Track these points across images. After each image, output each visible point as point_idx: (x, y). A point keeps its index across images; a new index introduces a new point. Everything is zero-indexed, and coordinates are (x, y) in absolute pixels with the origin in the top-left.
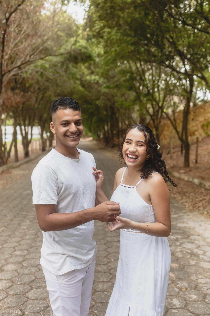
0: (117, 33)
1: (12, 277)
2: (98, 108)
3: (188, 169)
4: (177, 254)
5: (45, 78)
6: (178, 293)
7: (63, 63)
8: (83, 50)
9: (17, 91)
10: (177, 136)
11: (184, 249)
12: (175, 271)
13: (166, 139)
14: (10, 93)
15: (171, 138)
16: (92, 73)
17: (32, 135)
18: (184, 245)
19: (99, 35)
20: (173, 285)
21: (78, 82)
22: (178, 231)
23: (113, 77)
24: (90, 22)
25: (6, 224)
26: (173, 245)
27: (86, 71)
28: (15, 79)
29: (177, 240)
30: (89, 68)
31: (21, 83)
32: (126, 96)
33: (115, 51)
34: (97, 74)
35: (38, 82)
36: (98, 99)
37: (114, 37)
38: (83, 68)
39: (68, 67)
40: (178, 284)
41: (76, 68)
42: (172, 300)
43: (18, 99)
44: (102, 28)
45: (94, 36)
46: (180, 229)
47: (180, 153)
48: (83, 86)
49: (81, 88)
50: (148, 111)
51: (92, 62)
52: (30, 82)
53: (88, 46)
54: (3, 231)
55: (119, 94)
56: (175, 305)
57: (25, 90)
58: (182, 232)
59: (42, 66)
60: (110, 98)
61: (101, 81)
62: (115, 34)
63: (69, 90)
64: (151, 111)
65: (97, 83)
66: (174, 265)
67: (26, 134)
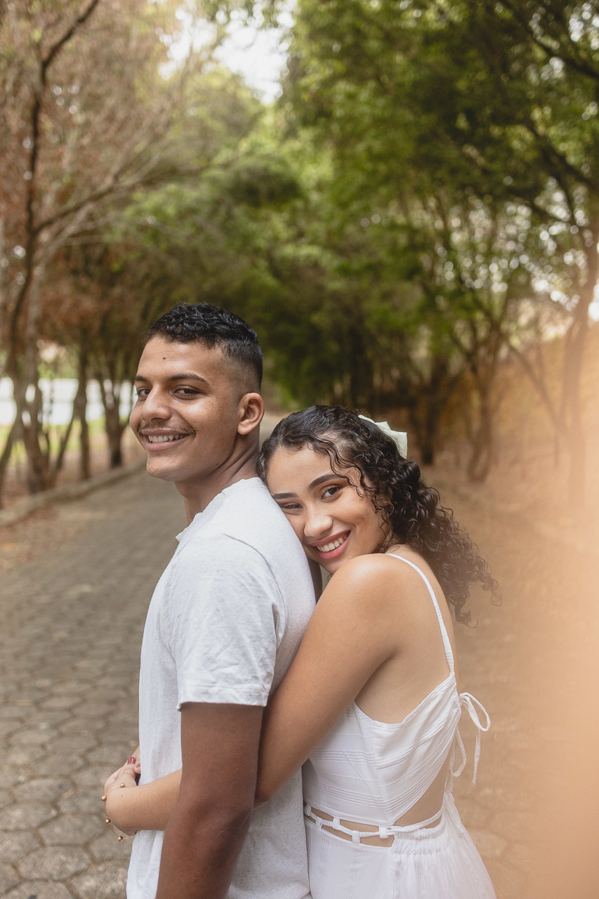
2: (315, 334)
5: (163, 245)
7: (217, 203)
8: (275, 168)
9: (84, 281)
14: (65, 287)
16: (300, 236)
21: (263, 263)
27: (283, 231)
28: (85, 247)
30: (291, 223)
31: (100, 262)
34: (313, 242)
35: (144, 256)
36: (316, 308)
38: (278, 223)
39: (230, 216)
41: (254, 219)
43: (88, 304)
48: (275, 271)
49: (269, 280)
51: (299, 204)
52: (124, 256)
53: (289, 159)
55: (376, 292)
59: (157, 211)
60: (350, 308)
61: (327, 258)
63: (237, 283)
64: (466, 340)
65: (315, 265)
67: (117, 401)
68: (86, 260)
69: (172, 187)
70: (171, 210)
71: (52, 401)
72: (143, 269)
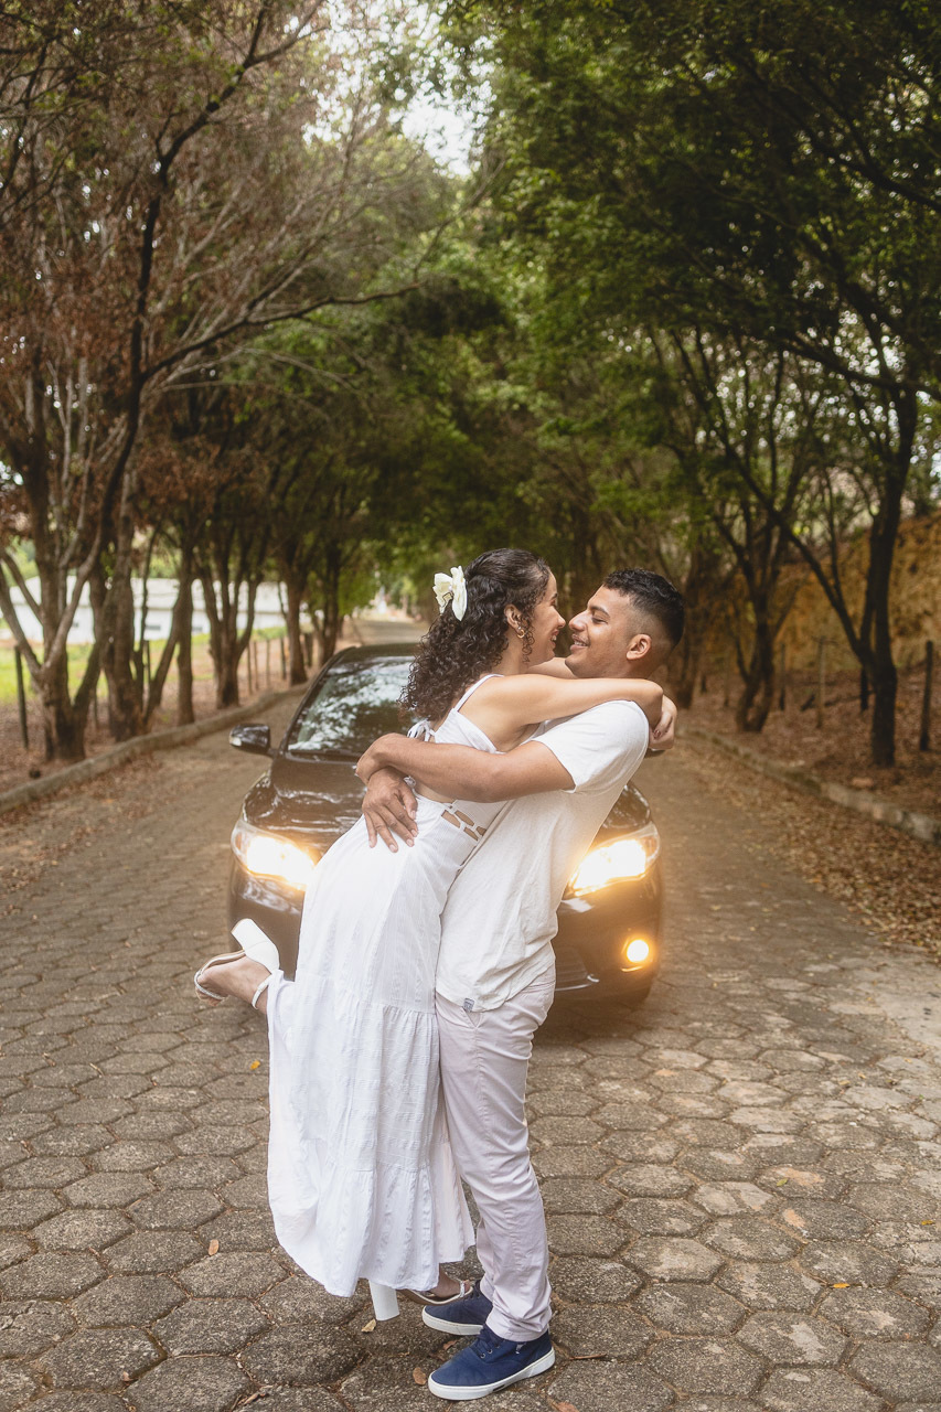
0: (601, 215)
1: (128, 1199)
2: (521, 511)
3: (886, 774)
4: (821, 1129)
5: (308, 390)
6: (818, 1299)
7: (382, 332)
8: (465, 283)
9: (197, 441)
10: (843, 636)
11: (853, 1111)
12: (808, 1203)
14: (169, 450)
15: (820, 642)
16: (501, 374)
17: (251, 613)
18: (853, 1095)
19: (529, 223)
20: (796, 1263)
22: (832, 1034)
23: (587, 390)
24: (495, 173)
25: (123, 976)
26: (808, 1091)
27: (476, 368)
28: (193, 393)
29: (825, 1070)
30: (487, 355)
31: (215, 409)
32: (639, 467)
33: (593, 285)
34: (522, 380)
35: (281, 404)
36: (523, 477)
37: (588, 233)
38: (466, 353)
39: (401, 349)
40: (818, 1260)
41: (436, 351)
42: (790, 1330)
43: (201, 472)
44: (542, 197)
45: (509, 229)
47: (855, 706)
48: (464, 423)
49: (456, 434)
50: (726, 532)
51: (501, 330)
52: (250, 404)
53: (485, 266)
54: (108, 1005)
55: (607, 460)
56: (801, 1353)
57: (230, 437)
58: (847, 1036)
59: (302, 344)
60: (572, 475)
61: (539, 403)
62: (592, 221)
64: (739, 529)
65: (523, 412)
66: (808, 1179)
67: (231, 610)
68: (195, 408)
69: (325, 312)
70: (319, 342)
71: (145, 609)
72: (277, 424)
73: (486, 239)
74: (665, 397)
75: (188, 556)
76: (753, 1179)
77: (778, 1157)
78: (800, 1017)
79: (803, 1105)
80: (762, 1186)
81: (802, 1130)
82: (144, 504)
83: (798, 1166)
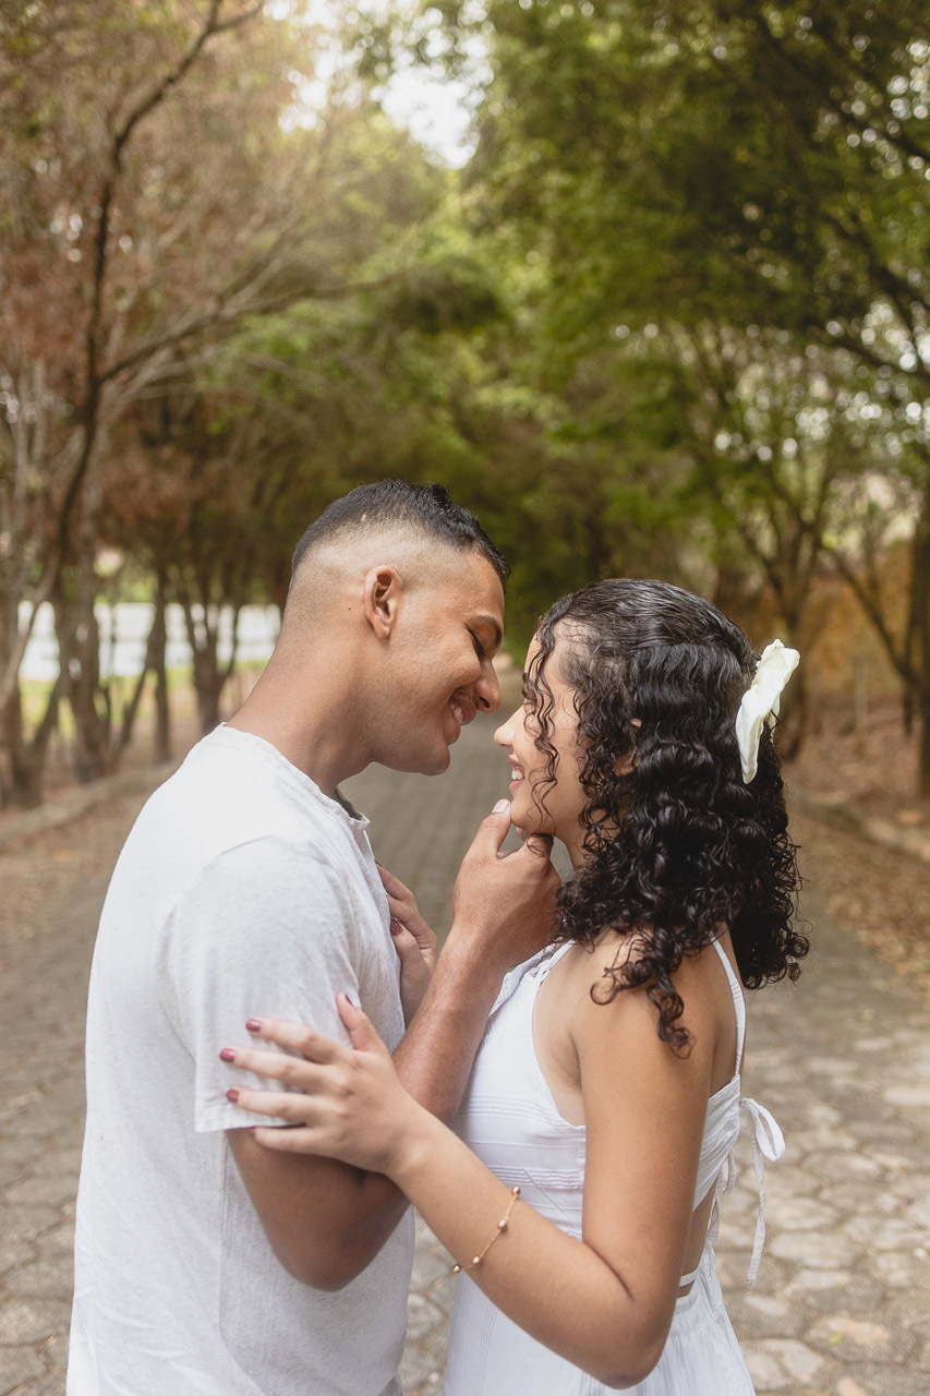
0: (603, 191)
2: (530, 527)
5: (290, 396)
7: (370, 333)
8: (461, 275)
9: (167, 452)
13: (833, 665)
14: (136, 462)
15: (857, 662)
16: (503, 374)
17: (235, 642)
18: (918, 1213)
19: (522, 205)
21: (444, 416)
22: (892, 1131)
23: (595, 393)
27: (476, 368)
28: (164, 401)
29: (882, 1180)
30: (487, 355)
31: (190, 419)
32: (655, 474)
33: (595, 270)
34: (524, 383)
35: (259, 412)
36: (531, 486)
38: (466, 355)
39: (393, 351)
41: (433, 353)
43: (171, 486)
44: (535, 171)
45: (507, 212)
46: (897, 1117)
47: (898, 732)
48: (465, 429)
49: (456, 443)
50: (751, 544)
51: (500, 328)
52: (228, 411)
53: (483, 259)
55: (621, 466)
57: (204, 447)
58: (907, 1133)
59: (281, 346)
60: (584, 485)
61: (546, 408)
62: (593, 200)
63: (404, 447)
64: (766, 542)
65: (529, 419)
66: (869, 1334)
67: (212, 638)
68: (167, 417)
69: (303, 307)
70: (301, 342)
71: (114, 640)
72: (257, 433)
73: (481, 228)
74: (683, 396)
75: (163, 580)
76: (800, 1335)
77: (829, 1303)
78: (852, 1108)
79: (858, 1228)
80: (813, 1346)
81: (858, 1264)
82: (110, 523)
83: (855, 1314)
